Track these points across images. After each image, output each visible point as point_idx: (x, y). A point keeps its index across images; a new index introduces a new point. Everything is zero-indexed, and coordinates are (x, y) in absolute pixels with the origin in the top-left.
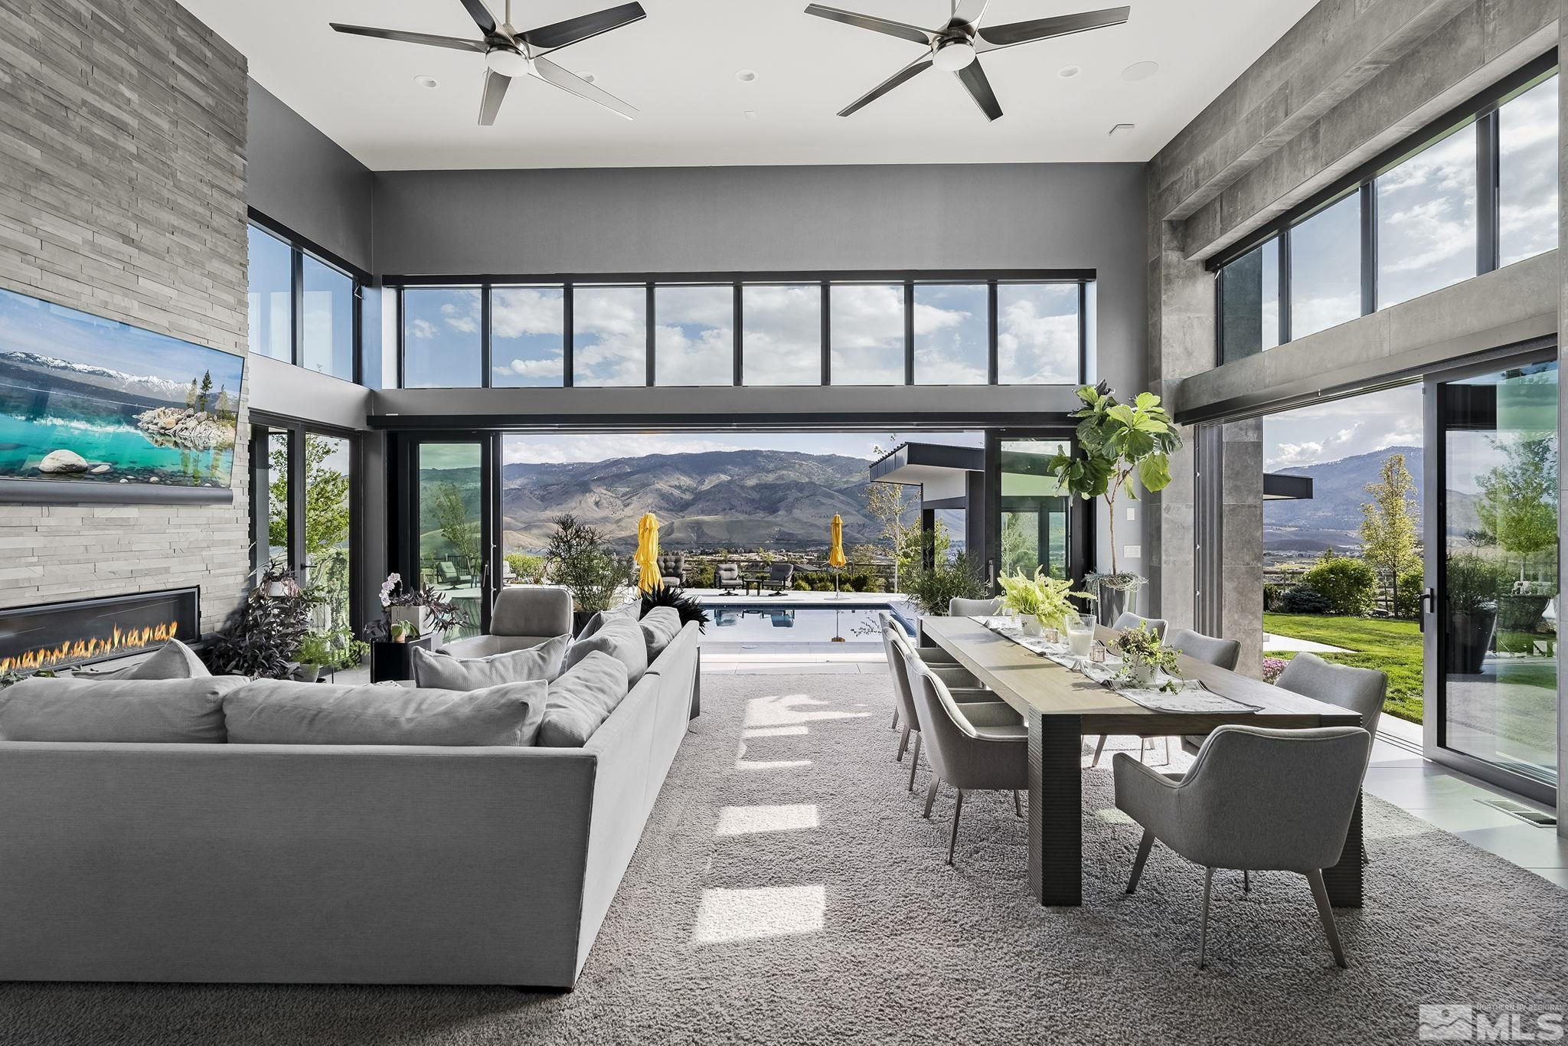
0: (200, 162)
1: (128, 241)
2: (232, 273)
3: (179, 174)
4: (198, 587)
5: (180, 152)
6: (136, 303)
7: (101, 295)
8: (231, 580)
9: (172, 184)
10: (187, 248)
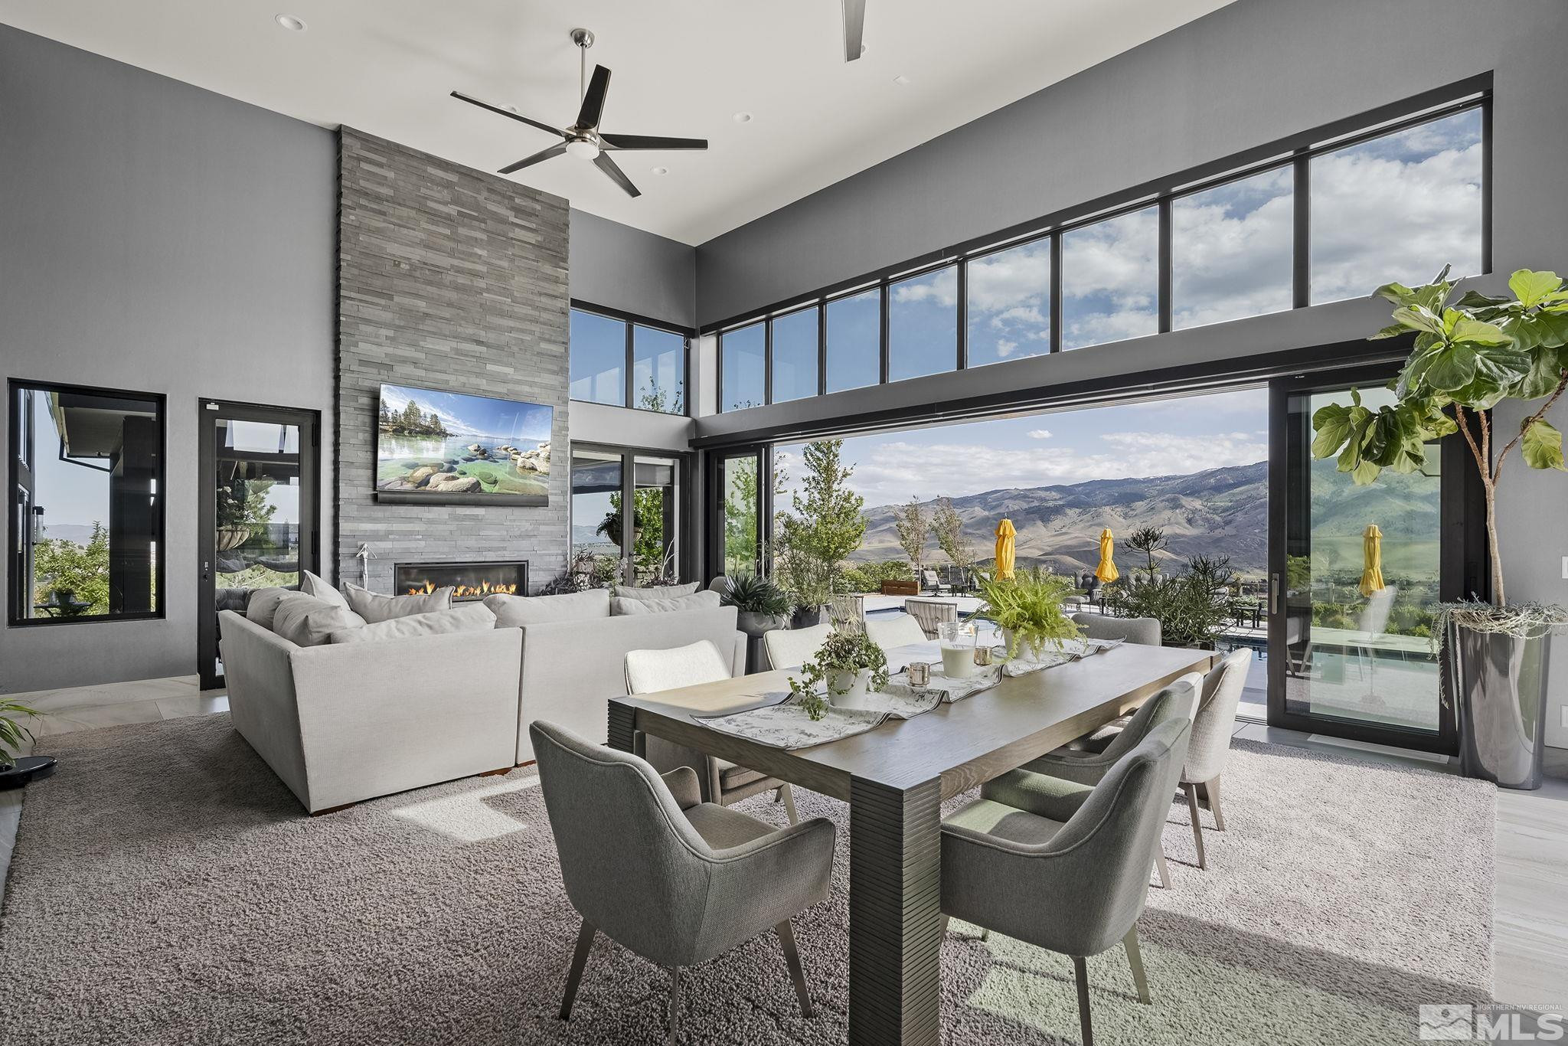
0: (531, 281)
1: (479, 343)
2: (557, 349)
3: (515, 292)
4: (527, 561)
5: (516, 278)
6: (484, 381)
7: (463, 379)
8: (553, 559)
9: (510, 300)
10: (522, 339)
